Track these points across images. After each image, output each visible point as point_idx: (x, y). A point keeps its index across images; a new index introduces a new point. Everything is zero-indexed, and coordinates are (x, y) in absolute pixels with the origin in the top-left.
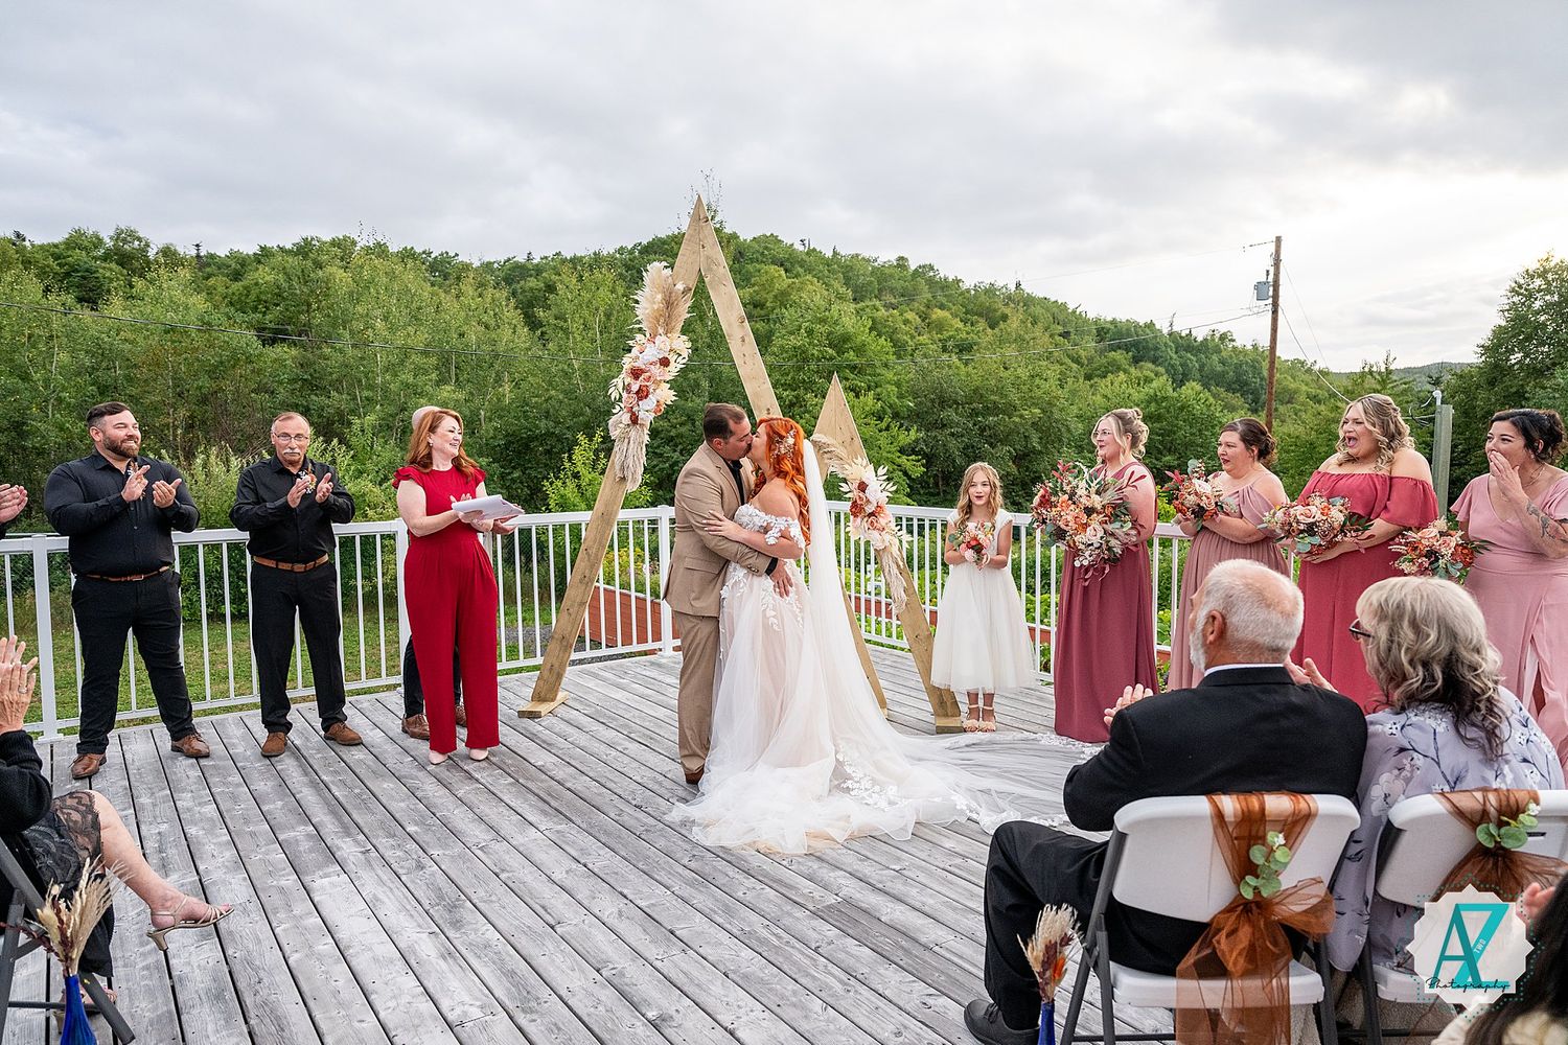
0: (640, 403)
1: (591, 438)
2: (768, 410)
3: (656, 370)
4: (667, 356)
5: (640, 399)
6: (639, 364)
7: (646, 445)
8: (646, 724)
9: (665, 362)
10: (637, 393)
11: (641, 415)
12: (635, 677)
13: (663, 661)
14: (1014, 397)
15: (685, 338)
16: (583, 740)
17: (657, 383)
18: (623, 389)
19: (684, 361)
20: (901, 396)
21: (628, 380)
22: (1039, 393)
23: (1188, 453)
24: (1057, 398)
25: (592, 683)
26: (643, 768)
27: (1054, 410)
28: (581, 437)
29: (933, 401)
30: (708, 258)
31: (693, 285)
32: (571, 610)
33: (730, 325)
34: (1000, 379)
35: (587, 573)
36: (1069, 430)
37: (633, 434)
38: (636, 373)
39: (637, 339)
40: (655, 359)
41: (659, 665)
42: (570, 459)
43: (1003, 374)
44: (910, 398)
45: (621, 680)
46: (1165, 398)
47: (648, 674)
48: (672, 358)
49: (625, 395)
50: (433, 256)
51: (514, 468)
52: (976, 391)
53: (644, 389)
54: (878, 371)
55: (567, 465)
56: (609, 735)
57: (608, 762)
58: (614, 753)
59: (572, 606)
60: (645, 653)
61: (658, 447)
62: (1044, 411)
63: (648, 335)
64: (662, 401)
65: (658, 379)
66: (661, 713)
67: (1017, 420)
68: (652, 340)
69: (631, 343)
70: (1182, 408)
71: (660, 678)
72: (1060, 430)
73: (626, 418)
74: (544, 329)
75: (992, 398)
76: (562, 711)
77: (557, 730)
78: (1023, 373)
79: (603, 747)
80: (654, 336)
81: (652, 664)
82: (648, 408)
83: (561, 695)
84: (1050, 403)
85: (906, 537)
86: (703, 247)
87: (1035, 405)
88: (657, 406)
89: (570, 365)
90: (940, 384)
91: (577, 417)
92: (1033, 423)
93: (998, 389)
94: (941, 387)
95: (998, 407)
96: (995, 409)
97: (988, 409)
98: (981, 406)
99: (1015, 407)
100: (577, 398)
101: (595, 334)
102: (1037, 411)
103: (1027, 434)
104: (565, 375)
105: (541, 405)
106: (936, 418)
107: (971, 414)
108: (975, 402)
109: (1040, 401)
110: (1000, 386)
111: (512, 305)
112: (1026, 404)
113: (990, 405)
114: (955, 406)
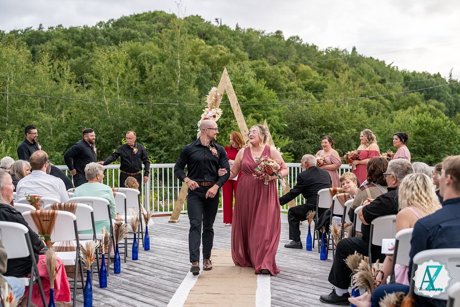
2: (245, 131)
4: (215, 114)
9: (214, 116)
14: (342, 122)
15: (220, 109)
19: (220, 116)
20: (281, 121)
22: (355, 120)
24: (365, 123)
29: (298, 124)
30: (227, 86)
31: (222, 94)
34: (335, 112)
39: (206, 110)
40: (212, 116)
43: (337, 110)
44: (286, 122)
46: (427, 123)
48: (217, 115)
52: (321, 119)
54: (269, 108)
63: (209, 108)
67: (343, 135)
75: (330, 122)
78: (347, 108)
80: (211, 109)
84: (361, 126)
86: (226, 83)
89: (104, 103)
90: (302, 115)
91: (108, 131)
92: (353, 136)
93: (333, 117)
94: (302, 116)
95: (333, 128)
96: (332, 129)
97: (328, 128)
98: (324, 127)
99: (343, 128)
100: (108, 120)
101: (117, 87)
102: (354, 130)
103: (349, 143)
104: (101, 108)
105: (89, 124)
106: (299, 133)
107: (319, 132)
108: (321, 125)
109: (357, 124)
110: (334, 116)
111: (69, 69)
112: (349, 126)
113: (329, 127)
114: (310, 127)
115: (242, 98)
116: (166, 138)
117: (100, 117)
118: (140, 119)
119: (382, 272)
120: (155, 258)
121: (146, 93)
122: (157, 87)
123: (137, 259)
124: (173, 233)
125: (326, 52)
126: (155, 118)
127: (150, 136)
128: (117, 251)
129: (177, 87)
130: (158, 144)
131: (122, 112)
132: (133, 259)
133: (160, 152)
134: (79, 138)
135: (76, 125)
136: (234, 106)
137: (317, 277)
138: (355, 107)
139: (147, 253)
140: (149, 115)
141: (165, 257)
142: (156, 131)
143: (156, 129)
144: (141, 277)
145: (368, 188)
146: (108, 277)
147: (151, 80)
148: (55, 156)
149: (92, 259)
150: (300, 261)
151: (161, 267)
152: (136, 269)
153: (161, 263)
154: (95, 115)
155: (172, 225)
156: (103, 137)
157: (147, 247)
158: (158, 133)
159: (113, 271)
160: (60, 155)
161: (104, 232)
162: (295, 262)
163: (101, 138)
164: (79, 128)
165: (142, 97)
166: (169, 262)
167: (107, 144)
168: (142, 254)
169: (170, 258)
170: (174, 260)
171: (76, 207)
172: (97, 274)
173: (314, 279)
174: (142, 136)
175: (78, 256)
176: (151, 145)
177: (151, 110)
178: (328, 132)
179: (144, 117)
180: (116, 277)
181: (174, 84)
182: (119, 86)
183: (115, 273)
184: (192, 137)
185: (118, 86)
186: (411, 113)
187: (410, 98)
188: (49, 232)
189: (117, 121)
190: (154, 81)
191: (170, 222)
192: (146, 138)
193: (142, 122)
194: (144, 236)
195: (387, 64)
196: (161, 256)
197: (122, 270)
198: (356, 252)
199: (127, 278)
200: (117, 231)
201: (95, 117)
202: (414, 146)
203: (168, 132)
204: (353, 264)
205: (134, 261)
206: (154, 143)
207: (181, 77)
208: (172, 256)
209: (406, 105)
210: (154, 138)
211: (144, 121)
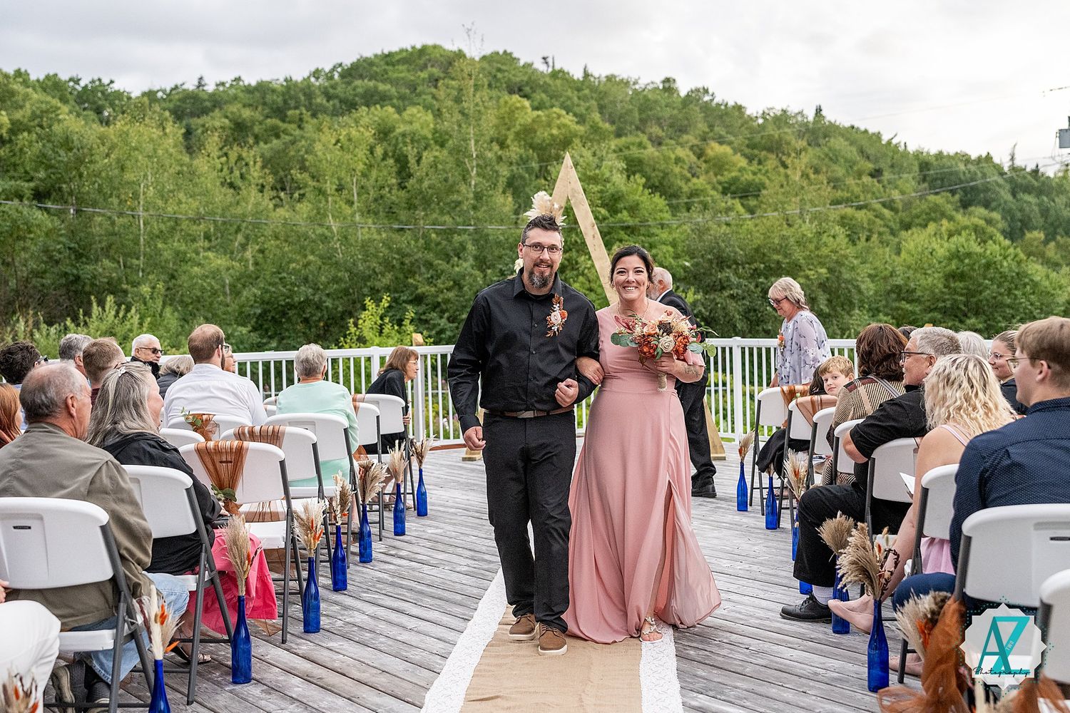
1: (378, 301)
14: (798, 255)
20: (677, 257)
22: (825, 251)
23: (996, 315)
24: (846, 257)
27: (843, 270)
28: (368, 302)
29: (710, 261)
30: (573, 189)
34: (783, 238)
36: (860, 292)
42: (356, 325)
43: (787, 232)
44: (687, 258)
46: (969, 255)
50: (82, 83)
51: (271, 337)
52: (757, 250)
54: (654, 230)
55: (353, 329)
61: (424, 313)
62: (831, 270)
70: (988, 266)
72: (850, 292)
74: (302, 192)
75: (776, 257)
78: (808, 229)
84: (837, 262)
86: (570, 183)
87: (822, 264)
89: (329, 228)
90: (718, 243)
91: (337, 283)
92: (821, 284)
93: (781, 246)
94: (719, 246)
95: (781, 267)
96: (778, 269)
97: (771, 269)
98: (762, 266)
99: (800, 267)
100: (336, 263)
101: (353, 196)
102: (823, 271)
103: (813, 296)
104: (324, 239)
105: (299, 271)
106: (714, 279)
107: (752, 275)
108: (756, 261)
109: (828, 260)
110: (784, 245)
111: (259, 164)
112: (813, 264)
113: (773, 266)
114: (734, 266)
115: (600, 212)
116: (451, 295)
117: (321, 257)
118: (399, 259)
119: (895, 553)
120: (439, 531)
121: (411, 206)
122: (432, 195)
123: (403, 533)
124: (473, 482)
125: (763, 118)
126: (430, 256)
127: (420, 291)
128: (364, 520)
129: (471, 195)
130: (436, 306)
131: (364, 246)
132: (397, 534)
133: (439, 322)
134: (281, 298)
135: (274, 273)
136: (586, 228)
137: (761, 564)
138: (824, 224)
139: (423, 521)
140: (416, 250)
141: (458, 529)
142: (430, 281)
143: (432, 277)
144: (413, 569)
145: (863, 387)
146: (348, 571)
147: (420, 181)
148: (236, 334)
149: (317, 535)
150: (725, 532)
151: (451, 549)
152: (403, 553)
153: (451, 540)
154: (313, 253)
155: (470, 466)
156: (328, 295)
157: (421, 510)
158: (436, 286)
159: (358, 558)
160: (244, 332)
161: (339, 481)
162: (716, 534)
163: (324, 298)
164: (281, 279)
165: (403, 215)
166: (466, 538)
167: (336, 309)
168: (412, 523)
169: (468, 531)
170: (476, 534)
171: (283, 434)
172: (328, 564)
173: (755, 568)
174: (403, 292)
175: (290, 530)
176: (422, 308)
177: (421, 241)
178: (772, 275)
179: (408, 255)
180: (364, 569)
181: (463, 188)
182: (358, 194)
183: (361, 562)
185: (355, 195)
186: (935, 234)
187: (931, 205)
188: (233, 485)
189: (355, 264)
190: (426, 184)
191: (464, 459)
192: (412, 295)
193: (402, 263)
194: (416, 489)
195: (885, 139)
196: (451, 528)
197: (374, 555)
198: (839, 513)
199: (385, 571)
200: (364, 480)
201: (311, 258)
202: (944, 301)
203: (454, 282)
204: (833, 538)
205: (397, 537)
206: (427, 305)
207: (478, 174)
208: (472, 527)
209: (924, 220)
210: (428, 295)
211: (407, 262)
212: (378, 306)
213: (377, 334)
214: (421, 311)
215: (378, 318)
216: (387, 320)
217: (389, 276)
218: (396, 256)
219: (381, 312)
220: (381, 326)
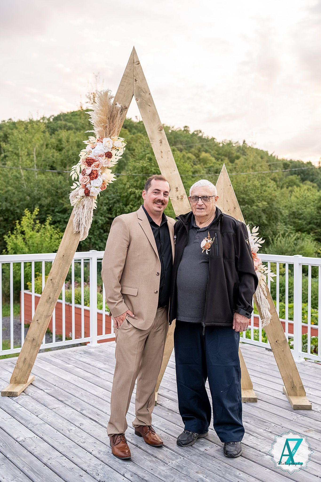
0: (92, 182)
2: (177, 188)
3: (103, 160)
4: (110, 150)
5: (92, 179)
6: (91, 156)
7: (94, 210)
8: (92, 402)
10: (90, 175)
11: (92, 190)
12: (76, 363)
13: (92, 350)
14: (253, 196)
15: (122, 139)
16: (51, 417)
17: (103, 169)
18: (80, 172)
19: (121, 154)
21: (83, 167)
22: (266, 194)
24: (275, 197)
25: (48, 368)
26: (98, 442)
27: (274, 203)
28: (26, 211)
30: (139, 88)
32: (39, 321)
33: (152, 132)
35: (51, 297)
36: (281, 214)
37: (86, 202)
38: (89, 162)
39: (90, 140)
40: (103, 153)
41: (90, 354)
42: (20, 223)
45: (68, 365)
47: (84, 360)
48: (114, 152)
49: (81, 176)
53: (95, 172)
55: (18, 227)
56: (67, 411)
57: (71, 437)
58: (74, 428)
59: (40, 318)
60: (81, 344)
62: (268, 203)
63: (98, 137)
64: (106, 181)
65: (104, 166)
66: (100, 392)
67: (255, 208)
68: (100, 140)
69: (86, 142)
71: (93, 363)
72: (277, 214)
73: (82, 192)
76: (31, 390)
77: (30, 407)
79: (65, 423)
80: (102, 138)
81: (86, 352)
82: (97, 185)
83: (31, 378)
84: (271, 199)
85: (271, 275)
86: (136, 81)
87: (264, 200)
88: (103, 184)
89: (19, 173)
91: (22, 201)
92: (263, 209)
95: (245, 201)
99: (254, 201)
100: (23, 191)
102: (265, 203)
103: (259, 215)
104: (17, 178)
105: (3, 194)
109: (267, 198)
110: (246, 190)
112: (260, 200)
117: (15, 188)
118: (55, 190)
122: (74, 158)
127: (65, 206)
131: (38, 183)
140: (64, 186)
147: (68, 151)
165: (59, 169)
174: (56, 207)
177: (68, 182)
179: (61, 188)
182: (37, 156)
184: (107, 209)
185: (35, 157)
189: (32, 192)
190: (70, 153)
192: (60, 208)
193: (57, 192)
201: (10, 188)
210: (69, 209)
211: (59, 191)
212: (32, 213)
213: (31, 230)
214: (65, 217)
215: (32, 221)
216: (38, 221)
217: (49, 199)
218: (54, 189)
219: (34, 217)
220: (33, 224)
